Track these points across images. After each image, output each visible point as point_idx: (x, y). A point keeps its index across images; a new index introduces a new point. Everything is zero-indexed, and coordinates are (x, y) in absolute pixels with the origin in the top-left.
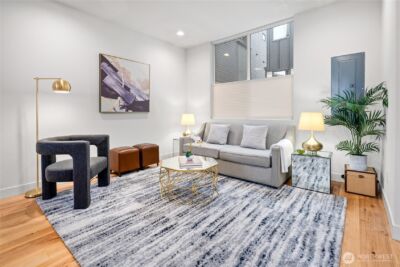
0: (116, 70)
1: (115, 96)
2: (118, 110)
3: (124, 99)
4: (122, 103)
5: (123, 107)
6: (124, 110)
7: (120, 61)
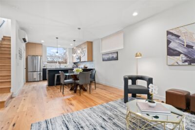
0: (178, 36)
1: (179, 54)
2: (180, 63)
3: (186, 55)
4: (185, 58)
5: (185, 61)
6: (187, 63)
7: (181, 29)
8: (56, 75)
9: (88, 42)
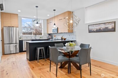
8: (39, 49)
9: (68, 11)
